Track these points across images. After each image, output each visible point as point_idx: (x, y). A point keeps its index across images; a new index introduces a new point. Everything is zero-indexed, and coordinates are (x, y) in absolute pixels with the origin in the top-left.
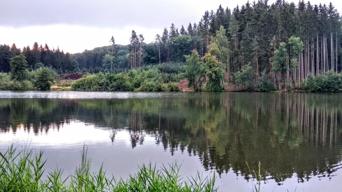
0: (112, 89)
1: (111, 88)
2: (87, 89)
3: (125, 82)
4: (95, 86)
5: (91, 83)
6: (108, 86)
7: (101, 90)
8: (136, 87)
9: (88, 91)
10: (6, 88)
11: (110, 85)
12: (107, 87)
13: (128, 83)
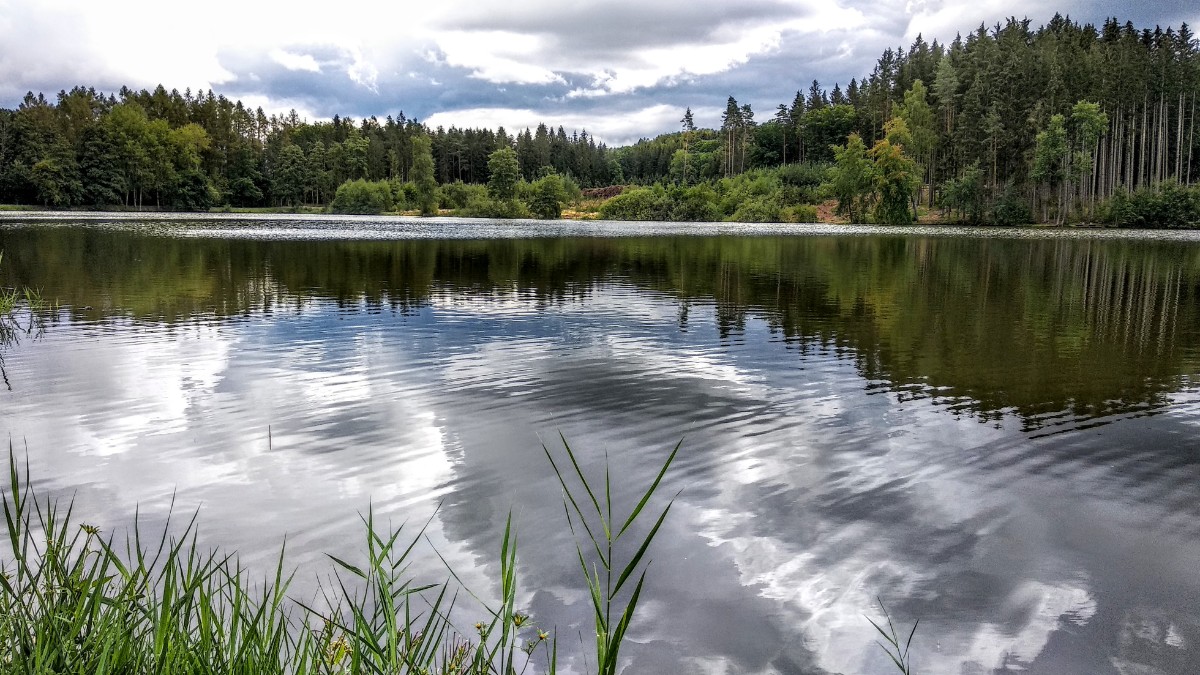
1: (677, 214)
3: (706, 204)
4: (646, 210)
5: (638, 205)
6: (671, 210)
8: (727, 212)
11: (676, 209)
12: (669, 212)
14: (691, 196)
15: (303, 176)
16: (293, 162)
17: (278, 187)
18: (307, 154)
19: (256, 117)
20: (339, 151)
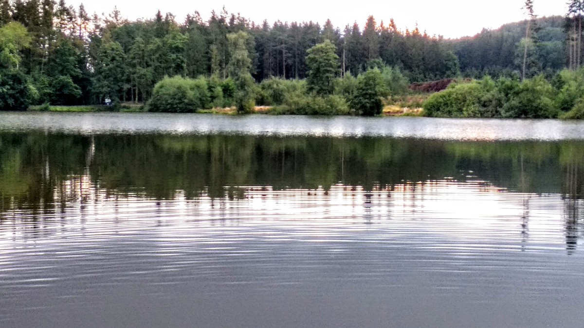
0: (508, 114)
1: (507, 111)
2: (455, 113)
3: (540, 99)
4: (472, 108)
5: (465, 101)
6: (501, 106)
7: (485, 115)
8: (563, 109)
9: (456, 117)
10: (298, 110)
11: (506, 105)
12: (499, 109)
13: (546, 100)
14: (523, 91)
15: (123, 73)
16: (113, 59)
17: (98, 85)
18: (127, 50)
19: (77, 14)
20: (158, 48)
